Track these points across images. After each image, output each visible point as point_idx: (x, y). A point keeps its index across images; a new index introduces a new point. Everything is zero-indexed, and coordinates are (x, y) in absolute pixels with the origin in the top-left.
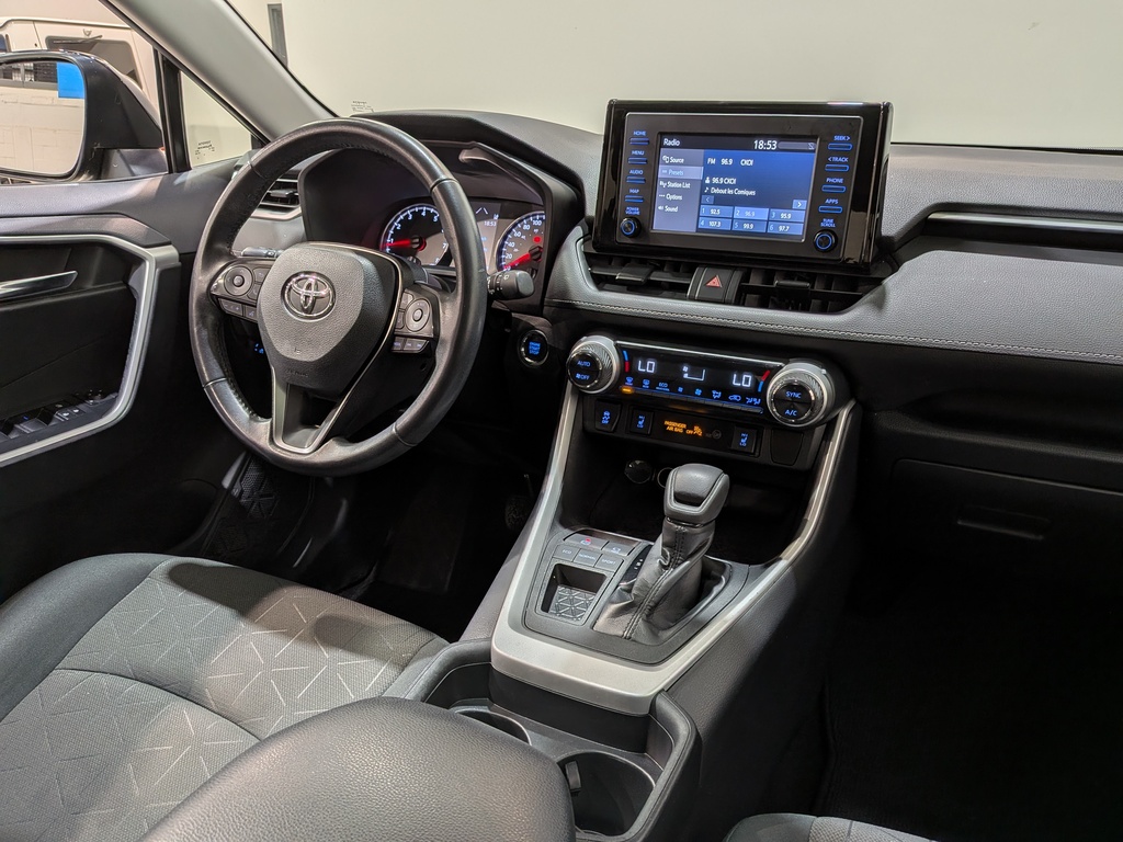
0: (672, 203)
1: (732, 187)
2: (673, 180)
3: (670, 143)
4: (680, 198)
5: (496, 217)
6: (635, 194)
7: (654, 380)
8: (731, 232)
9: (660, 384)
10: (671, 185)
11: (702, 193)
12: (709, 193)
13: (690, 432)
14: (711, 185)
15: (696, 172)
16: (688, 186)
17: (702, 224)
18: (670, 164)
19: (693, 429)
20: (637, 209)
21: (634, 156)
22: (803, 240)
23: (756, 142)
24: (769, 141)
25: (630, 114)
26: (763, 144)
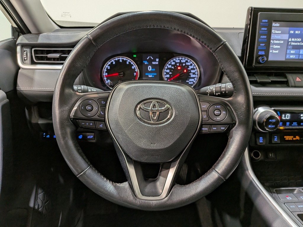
0: (276, 49)
1: (299, 42)
2: (276, 40)
3: (275, 25)
4: (279, 47)
5: (157, 60)
6: (263, 46)
7: (291, 121)
8: (299, 59)
9: (294, 123)
10: (275, 42)
11: (288, 45)
12: (290, 45)
13: (294, 139)
14: (291, 42)
15: (286, 36)
16: (282, 42)
17: (288, 57)
18: (275, 33)
19: (295, 137)
20: (264, 52)
21: (263, 30)
25: (260, 13)
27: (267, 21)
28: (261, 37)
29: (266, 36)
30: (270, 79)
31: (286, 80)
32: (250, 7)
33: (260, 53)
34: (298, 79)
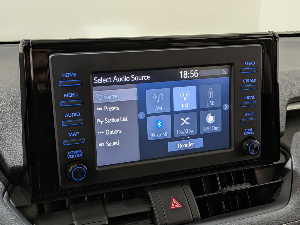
2: (110, 116)
3: (100, 81)
4: (120, 131)
16: (125, 119)
21: (67, 99)
22: (233, 149)
23: (181, 72)
24: (191, 71)
25: (53, 55)
26: (187, 74)
27: (74, 75)
28: (67, 116)
29: (79, 113)
30: (107, 214)
31: (149, 210)
32: (23, 41)
33: (70, 154)
34: (175, 204)
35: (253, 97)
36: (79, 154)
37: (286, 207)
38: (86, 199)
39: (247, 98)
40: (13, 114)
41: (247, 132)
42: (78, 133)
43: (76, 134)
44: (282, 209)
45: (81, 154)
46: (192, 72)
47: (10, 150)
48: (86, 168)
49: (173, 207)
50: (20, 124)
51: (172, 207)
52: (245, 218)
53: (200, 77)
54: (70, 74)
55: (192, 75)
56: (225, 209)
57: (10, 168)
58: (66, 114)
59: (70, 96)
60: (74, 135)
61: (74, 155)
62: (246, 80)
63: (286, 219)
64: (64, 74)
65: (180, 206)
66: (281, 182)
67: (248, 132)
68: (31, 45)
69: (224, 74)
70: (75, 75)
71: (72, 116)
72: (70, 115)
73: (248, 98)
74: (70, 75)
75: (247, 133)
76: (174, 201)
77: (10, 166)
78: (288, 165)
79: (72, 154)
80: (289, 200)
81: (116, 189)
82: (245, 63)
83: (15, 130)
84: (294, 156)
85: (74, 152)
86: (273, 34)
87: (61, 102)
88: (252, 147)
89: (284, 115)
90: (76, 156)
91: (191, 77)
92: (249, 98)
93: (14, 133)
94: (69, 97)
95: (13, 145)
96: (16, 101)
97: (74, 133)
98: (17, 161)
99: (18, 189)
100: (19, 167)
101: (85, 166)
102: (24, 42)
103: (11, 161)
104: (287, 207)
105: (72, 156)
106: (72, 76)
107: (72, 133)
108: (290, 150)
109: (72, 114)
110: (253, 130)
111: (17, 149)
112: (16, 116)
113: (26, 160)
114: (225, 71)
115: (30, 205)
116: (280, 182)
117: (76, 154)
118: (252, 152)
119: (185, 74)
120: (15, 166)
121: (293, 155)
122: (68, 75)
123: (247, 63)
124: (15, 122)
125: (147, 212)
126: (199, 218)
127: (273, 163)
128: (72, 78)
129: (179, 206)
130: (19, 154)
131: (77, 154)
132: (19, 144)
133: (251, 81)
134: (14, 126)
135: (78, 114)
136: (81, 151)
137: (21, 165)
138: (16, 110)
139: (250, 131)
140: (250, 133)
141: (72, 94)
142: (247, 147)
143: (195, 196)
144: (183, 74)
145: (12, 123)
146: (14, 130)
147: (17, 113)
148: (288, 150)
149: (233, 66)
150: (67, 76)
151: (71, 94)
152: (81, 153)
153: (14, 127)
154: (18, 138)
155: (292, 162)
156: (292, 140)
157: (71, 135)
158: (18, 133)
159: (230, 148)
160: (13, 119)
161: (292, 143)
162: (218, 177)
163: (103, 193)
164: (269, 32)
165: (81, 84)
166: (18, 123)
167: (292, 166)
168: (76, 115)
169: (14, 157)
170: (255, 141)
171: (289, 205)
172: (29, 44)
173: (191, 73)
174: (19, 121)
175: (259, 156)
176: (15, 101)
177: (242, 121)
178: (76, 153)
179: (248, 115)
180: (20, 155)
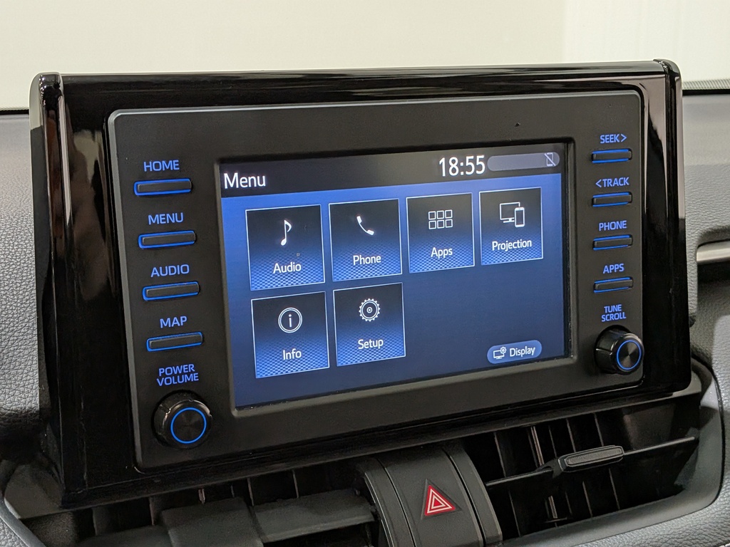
3: (239, 183)
6: (177, 330)
20: (191, 367)
21: (156, 228)
22: (575, 357)
23: (443, 161)
24: (468, 158)
25: (120, 114)
26: (458, 165)
27: (174, 165)
28: (157, 273)
29: (187, 266)
30: (260, 533)
31: (370, 521)
32: (41, 78)
33: (164, 375)
34: (437, 503)
35: (622, 225)
36: (187, 373)
37: (714, 505)
38: (202, 497)
39: (607, 228)
40: (7, 275)
41: (608, 313)
42: (184, 319)
43: (180, 323)
44: (705, 510)
45: (191, 375)
46: (470, 161)
47: (4, 369)
48: (208, 411)
49: (431, 510)
50: (27, 300)
51: (429, 512)
52: (615, 535)
53: (489, 174)
54: (164, 162)
55: (469, 168)
56: (555, 515)
57: (4, 416)
58: (155, 269)
59: (163, 221)
60: (174, 323)
61: (176, 376)
62: (605, 180)
63: (719, 534)
64: (148, 164)
65: (450, 507)
66: (696, 442)
67: (613, 313)
68: (61, 88)
69: (549, 165)
70: (176, 167)
71: (170, 274)
72: (164, 272)
73: (609, 226)
74: (163, 165)
75: (609, 317)
76: (433, 496)
77: (5, 409)
78: (710, 399)
79: (170, 375)
80: (721, 487)
81: (280, 467)
82: (601, 139)
83: (15, 316)
84: (722, 375)
85: (175, 370)
86: (666, 64)
87: (140, 236)
88: (624, 353)
89: (693, 272)
90: (181, 380)
91: (467, 173)
92: (613, 226)
93: (12, 324)
94: (161, 222)
95: (10, 354)
96: (13, 243)
97: (175, 318)
98: (23, 396)
99: (24, 471)
100: (28, 411)
101: (203, 406)
102: (43, 79)
103: (7, 397)
104: (718, 504)
105: (168, 381)
106: (168, 168)
107: (169, 319)
108: (711, 361)
109: (170, 267)
110: (623, 309)
111: (22, 366)
112: (15, 279)
113: (47, 393)
114: (550, 158)
115: (58, 513)
116: (692, 441)
117: (181, 375)
118: (625, 365)
119: (453, 166)
120: (17, 411)
121: (720, 374)
122: (157, 166)
123: (606, 139)
124: (13, 295)
125: (364, 524)
126: (498, 536)
127: (671, 395)
128: (169, 174)
129: (447, 506)
130: (28, 378)
131: (183, 373)
132: (26, 352)
133: (617, 183)
134: (11, 305)
135: (185, 269)
136: (193, 365)
137: (33, 405)
138: (14, 266)
139: (615, 312)
140: (617, 317)
141: (168, 215)
142: (611, 352)
143: (485, 481)
144: (448, 166)
145: (4, 297)
146: (10, 316)
147: (17, 273)
148: (706, 360)
149: (572, 144)
150: (155, 170)
151: (165, 217)
152: (192, 372)
153: (12, 309)
154: (23, 335)
155: (720, 391)
156: (713, 336)
157: (166, 325)
158: (24, 324)
159: (567, 355)
160: (7, 288)
161: (715, 343)
162: (534, 433)
163: (245, 481)
164: (655, 60)
165: (192, 188)
166: (21, 297)
167: (721, 402)
168: (179, 270)
169: (13, 387)
170: (630, 336)
171: (722, 500)
172: (57, 85)
173: (468, 164)
174: (24, 292)
175: (639, 375)
176: (11, 242)
177: (597, 285)
178: (180, 372)
179: (611, 269)
180: (31, 381)
